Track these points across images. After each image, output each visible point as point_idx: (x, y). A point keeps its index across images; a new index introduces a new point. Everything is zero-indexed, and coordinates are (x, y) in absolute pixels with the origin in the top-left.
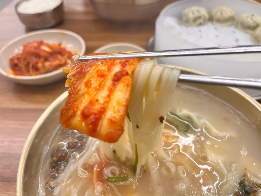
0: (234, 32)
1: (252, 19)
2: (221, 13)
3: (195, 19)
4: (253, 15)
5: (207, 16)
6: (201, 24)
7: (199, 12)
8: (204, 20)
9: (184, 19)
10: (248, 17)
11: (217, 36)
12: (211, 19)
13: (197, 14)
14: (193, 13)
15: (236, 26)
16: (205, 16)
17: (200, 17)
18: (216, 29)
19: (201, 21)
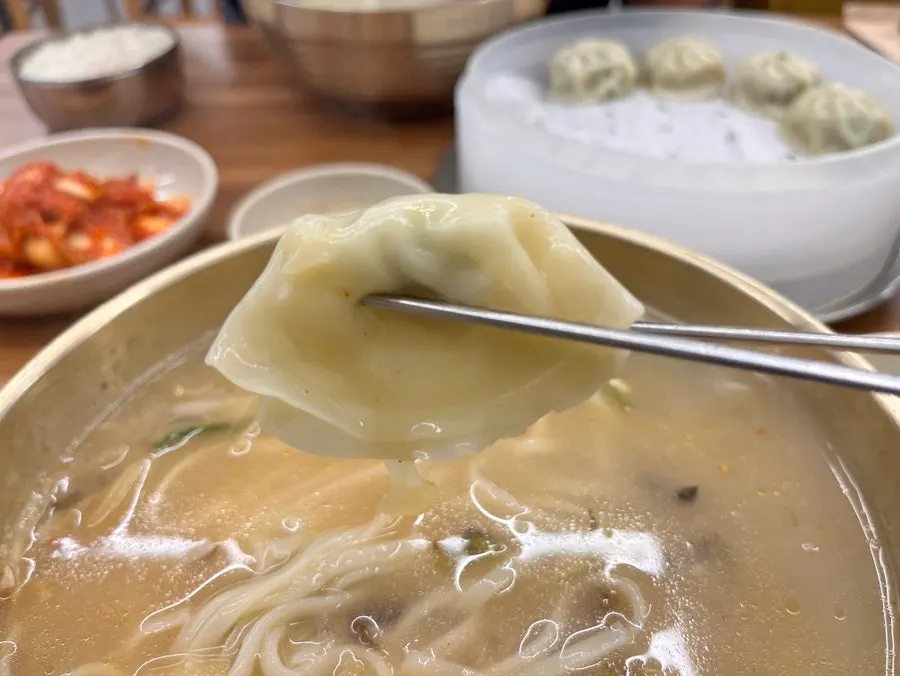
0: (722, 115)
1: (780, 69)
2: (679, 60)
3: (593, 80)
4: (782, 57)
5: (631, 68)
6: (611, 96)
7: (602, 55)
8: (624, 82)
9: (557, 80)
10: (765, 64)
11: (666, 129)
12: (646, 79)
13: (596, 64)
14: (585, 60)
15: (730, 96)
16: (622, 68)
17: (607, 73)
18: (662, 108)
19: (611, 84)
